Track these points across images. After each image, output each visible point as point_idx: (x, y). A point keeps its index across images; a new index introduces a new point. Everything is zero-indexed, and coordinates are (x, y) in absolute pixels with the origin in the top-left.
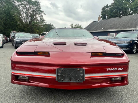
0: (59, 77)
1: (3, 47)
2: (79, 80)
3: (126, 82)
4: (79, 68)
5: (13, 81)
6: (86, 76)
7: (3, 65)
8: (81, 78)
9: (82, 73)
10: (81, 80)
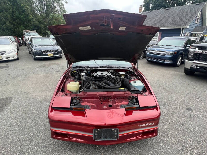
0: (96, 137)
1: (19, 58)
2: (113, 138)
3: (155, 134)
4: (113, 128)
5: (54, 136)
6: (120, 133)
7: (29, 95)
8: (115, 137)
9: (116, 132)
10: (115, 138)
